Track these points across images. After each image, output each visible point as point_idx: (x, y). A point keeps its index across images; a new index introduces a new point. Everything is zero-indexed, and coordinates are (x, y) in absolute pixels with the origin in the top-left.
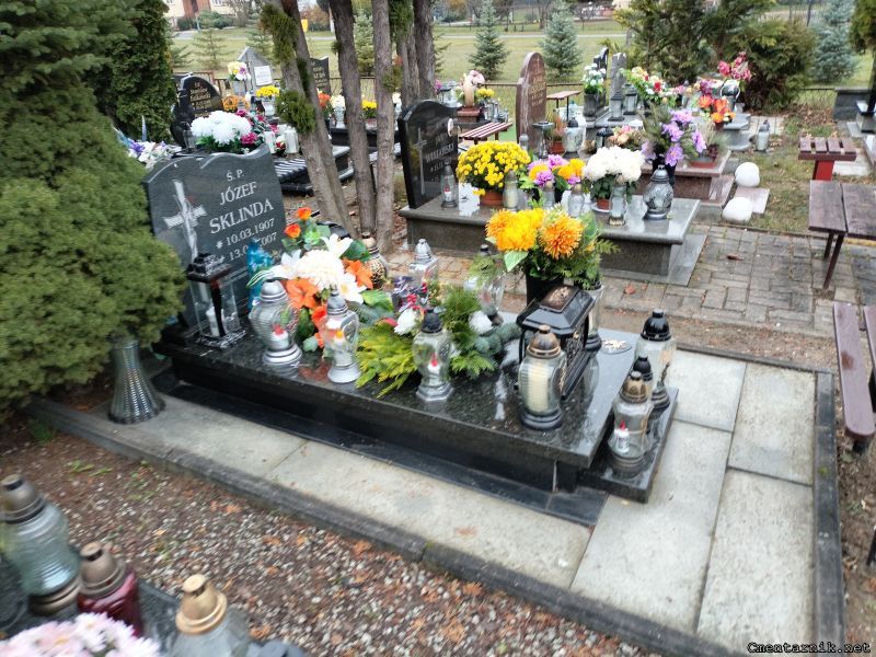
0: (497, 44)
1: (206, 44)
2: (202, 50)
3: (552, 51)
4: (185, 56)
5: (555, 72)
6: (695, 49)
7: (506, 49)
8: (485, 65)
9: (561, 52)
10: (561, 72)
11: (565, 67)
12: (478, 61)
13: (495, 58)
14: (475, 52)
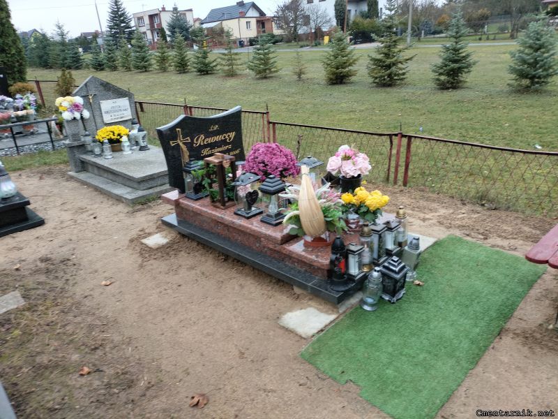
0: (464, 54)
1: (226, 57)
2: (224, 63)
3: (524, 62)
4: (214, 66)
5: (526, 82)
7: (472, 59)
8: (448, 74)
9: (536, 62)
10: (533, 83)
11: (539, 78)
12: (441, 71)
13: (459, 68)
14: (439, 61)
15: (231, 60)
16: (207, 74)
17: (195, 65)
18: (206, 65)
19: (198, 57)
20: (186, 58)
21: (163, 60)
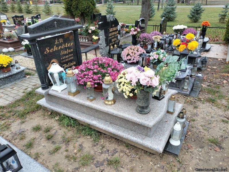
15: (37, 9)
16: (30, 13)
17: (25, 10)
18: (29, 10)
19: (26, 8)
20: (22, 8)
21: (13, 8)
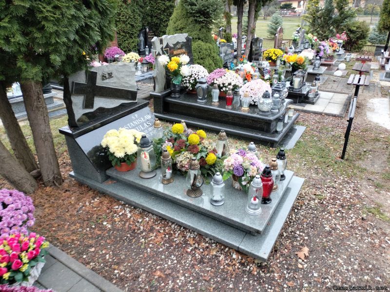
6: (329, 29)
